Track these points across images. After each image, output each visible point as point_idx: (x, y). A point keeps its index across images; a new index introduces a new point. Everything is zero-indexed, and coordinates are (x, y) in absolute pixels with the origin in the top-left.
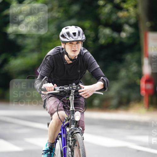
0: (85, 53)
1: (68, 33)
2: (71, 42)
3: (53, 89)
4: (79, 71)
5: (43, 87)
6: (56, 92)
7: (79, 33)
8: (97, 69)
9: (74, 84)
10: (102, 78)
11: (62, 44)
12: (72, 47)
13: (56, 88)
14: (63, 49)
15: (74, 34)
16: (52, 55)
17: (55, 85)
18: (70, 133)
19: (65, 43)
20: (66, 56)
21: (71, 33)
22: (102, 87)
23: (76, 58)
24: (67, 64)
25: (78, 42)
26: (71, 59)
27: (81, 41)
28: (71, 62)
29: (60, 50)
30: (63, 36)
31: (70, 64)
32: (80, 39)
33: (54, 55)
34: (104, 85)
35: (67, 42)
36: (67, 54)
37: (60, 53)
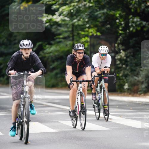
0: (34, 54)
1: (23, 44)
2: (25, 49)
3: (15, 74)
4: (31, 64)
5: (9, 73)
6: (16, 75)
7: (29, 43)
8: (39, 63)
9: (26, 71)
10: (41, 68)
11: (21, 50)
12: (25, 51)
13: (16, 73)
14: (21, 52)
15: (27, 45)
16: (15, 55)
17: (16, 71)
18: (23, 98)
19: (22, 49)
20: (23, 56)
21: (25, 44)
22: (41, 74)
23: (29, 57)
24: (24, 60)
25: (29, 49)
26: (25, 58)
27: (31, 48)
28: (25, 59)
29: (20, 53)
30: (21, 45)
31: (25, 60)
32: (29, 47)
33: (16, 56)
34: (43, 72)
35: (23, 49)
36: (23, 55)
37: (20, 55)
